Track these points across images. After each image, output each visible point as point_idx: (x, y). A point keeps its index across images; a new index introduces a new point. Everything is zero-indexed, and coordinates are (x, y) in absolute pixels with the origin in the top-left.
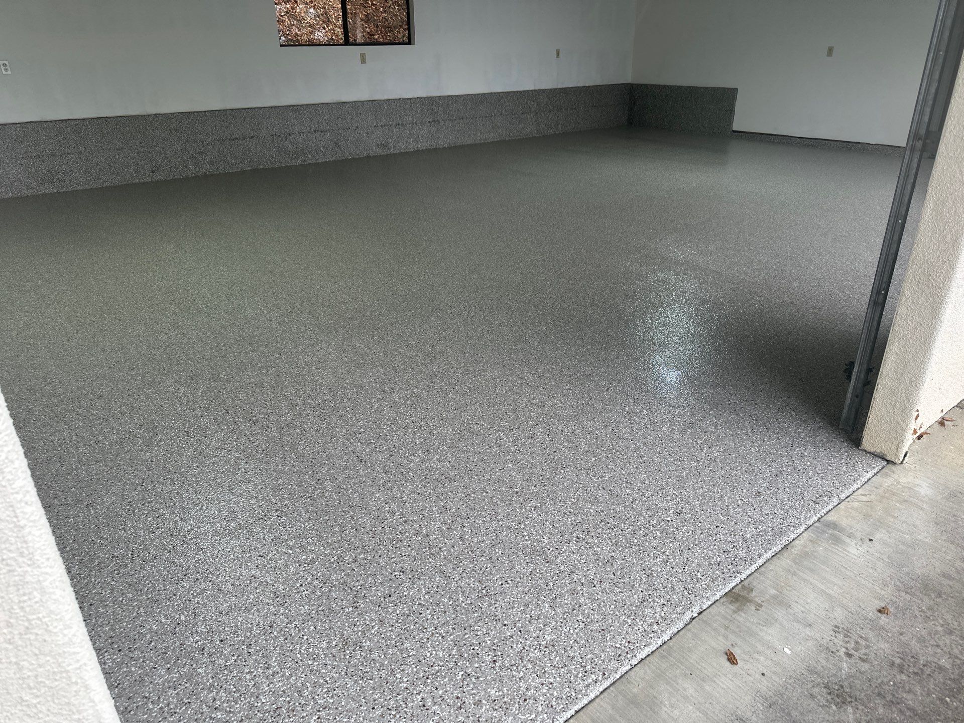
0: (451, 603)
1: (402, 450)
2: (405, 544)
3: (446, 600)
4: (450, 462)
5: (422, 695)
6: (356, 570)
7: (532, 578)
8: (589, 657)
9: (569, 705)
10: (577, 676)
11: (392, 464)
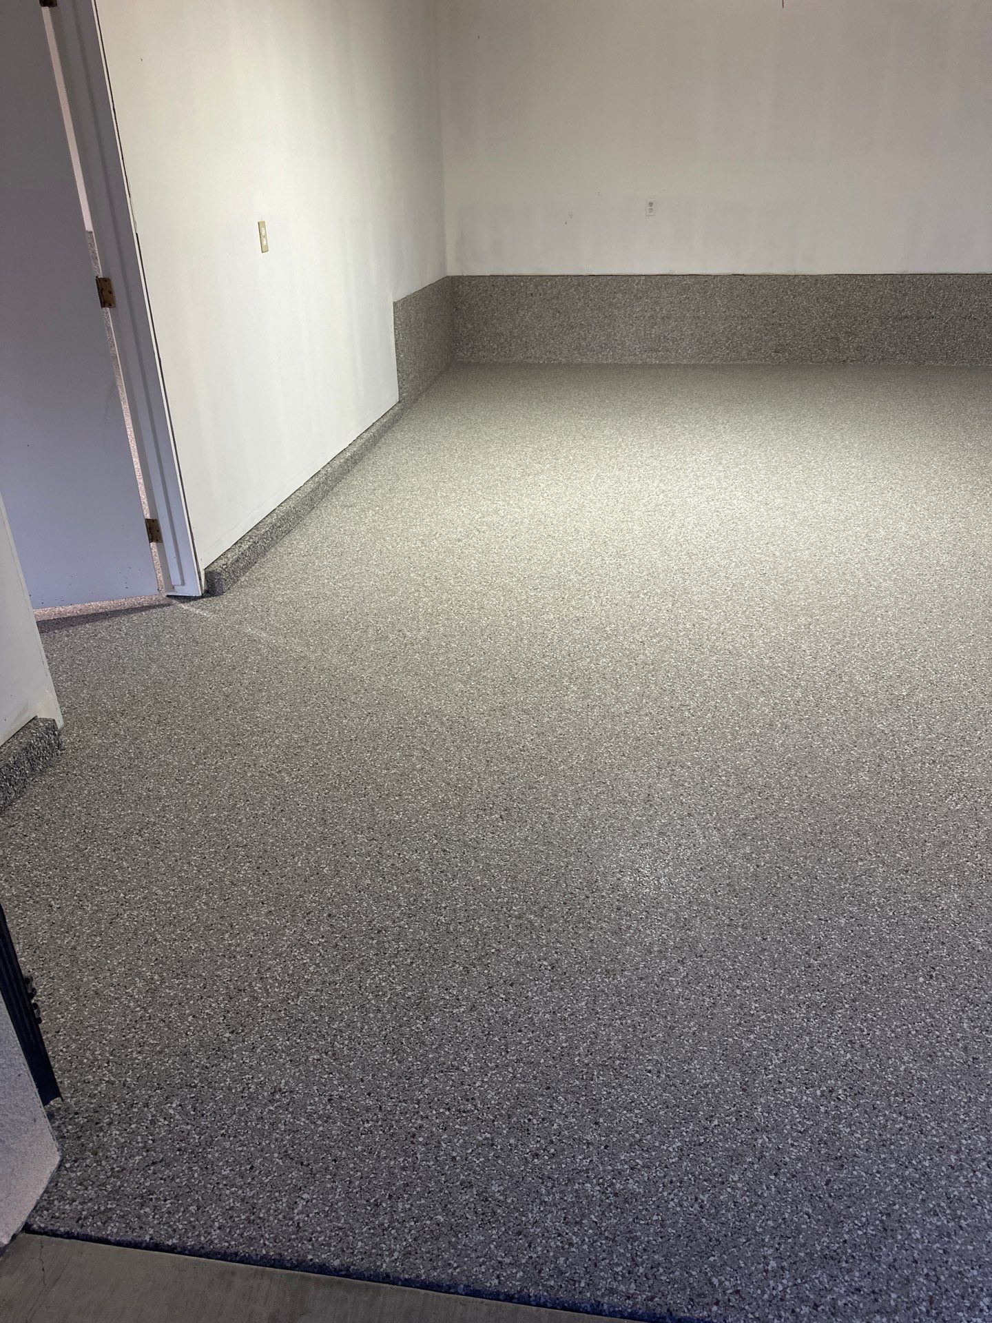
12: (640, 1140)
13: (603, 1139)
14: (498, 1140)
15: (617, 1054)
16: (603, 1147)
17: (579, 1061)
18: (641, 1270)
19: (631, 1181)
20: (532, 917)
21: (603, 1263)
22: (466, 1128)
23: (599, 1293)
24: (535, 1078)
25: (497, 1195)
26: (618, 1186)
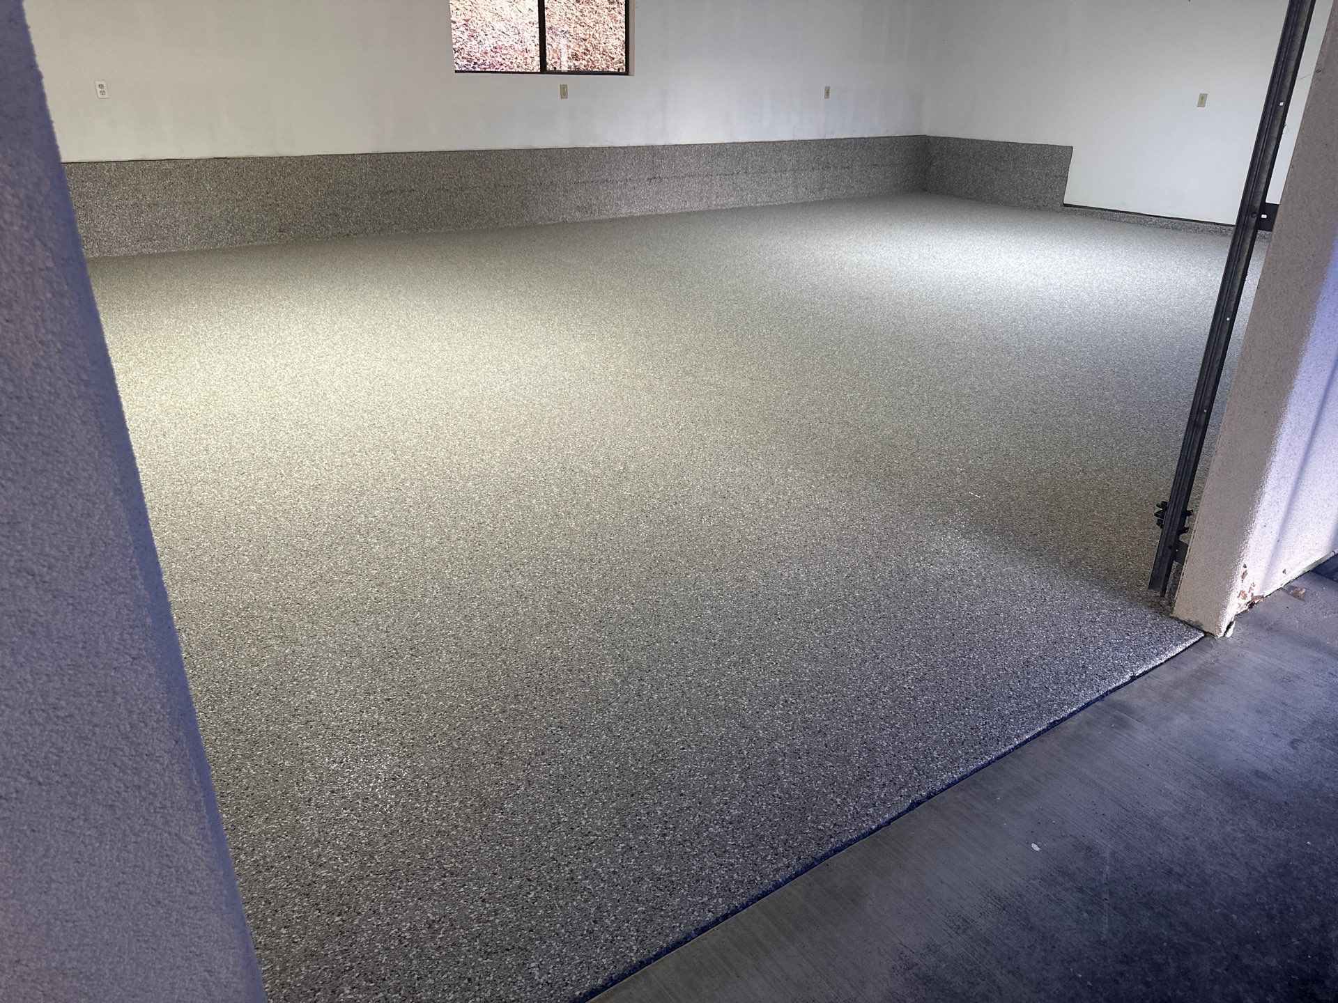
12: (715, 787)
13: (694, 800)
14: (632, 843)
15: (655, 751)
16: (698, 805)
17: (635, 769)
18: (781, 849)
19: (732, 811)
21: (758, 860)
22: (603, 851)
23: (771, 876)
24: (618, 795)
25: (663, 871)
26: (727, 818)
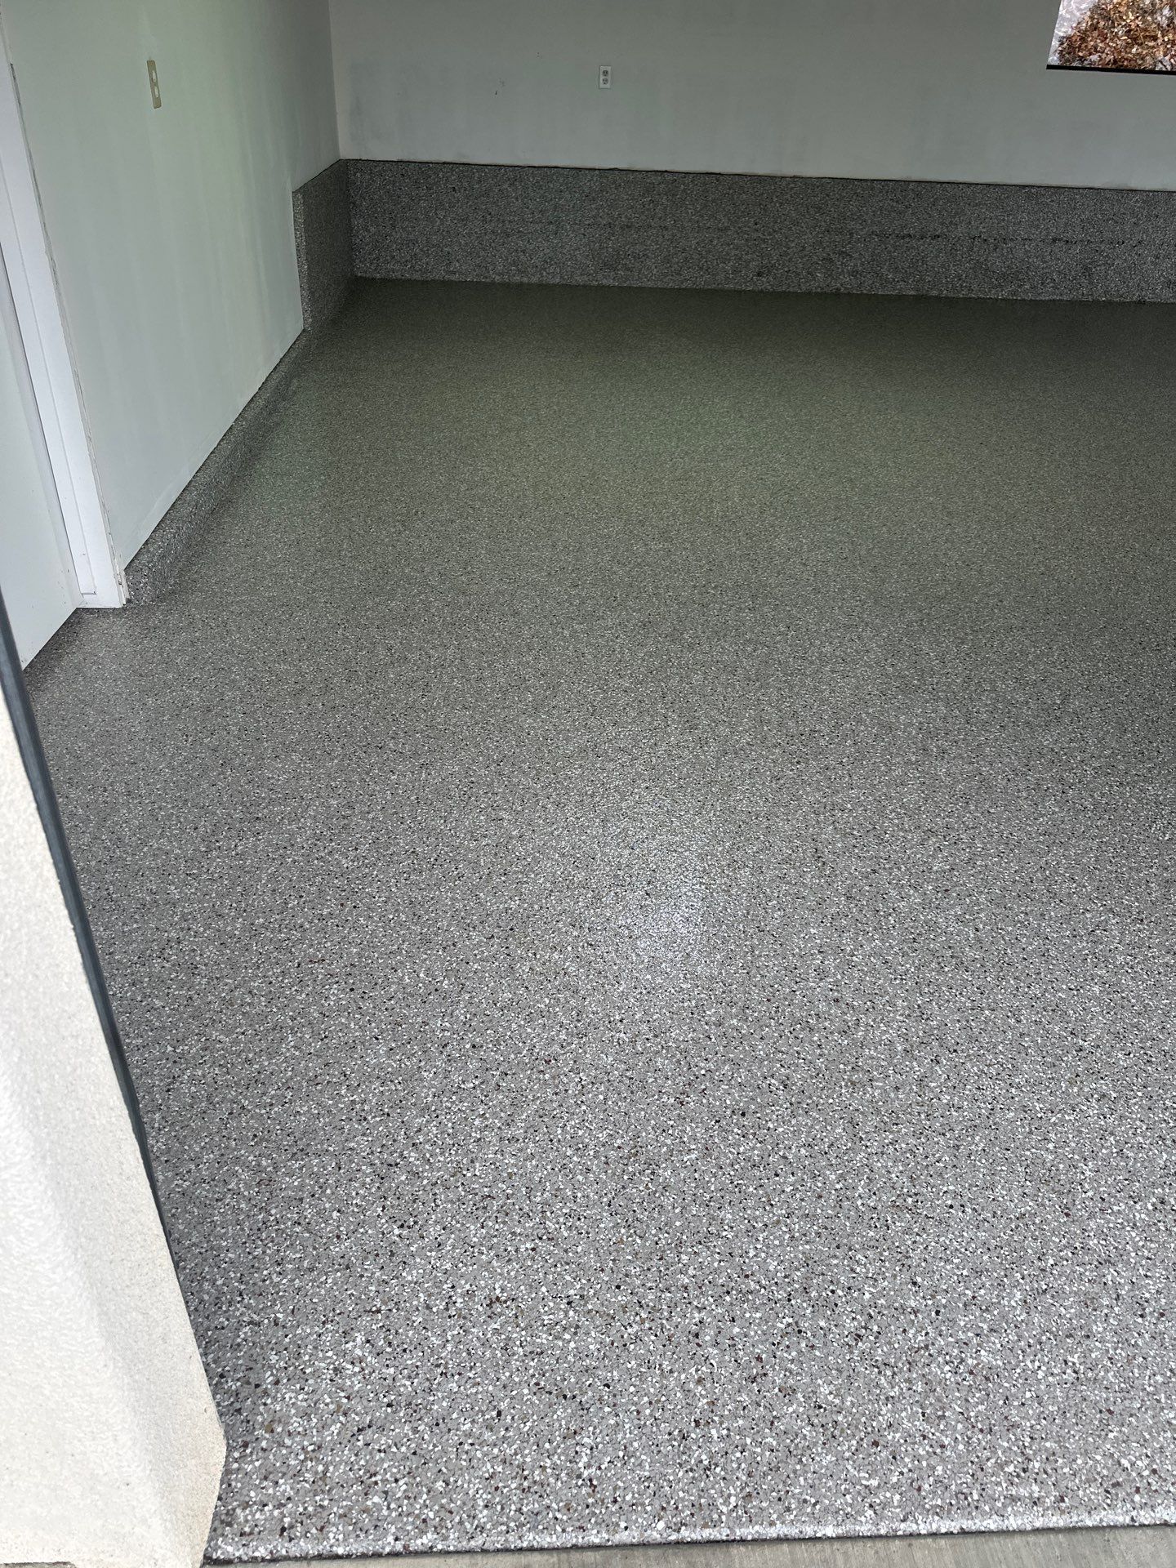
0: (838, 1186)
1: (899, 869)
2: (815, 1039)
3: (834, 1177)
4: (977, 930)
5: (703, 1314)
6: (713, 1040)
7: (1017, 1227)
8: (1048, 1445)
9: (955, 1508)
10: (1001, 1466)
11: (867, 888)
12: (974, 1297)
13: (930, 1302)
14: (804, 1324)
15: (905, 1190)
16: (933, 1314)
19: (983, 1352)
20: (735, 1021)
